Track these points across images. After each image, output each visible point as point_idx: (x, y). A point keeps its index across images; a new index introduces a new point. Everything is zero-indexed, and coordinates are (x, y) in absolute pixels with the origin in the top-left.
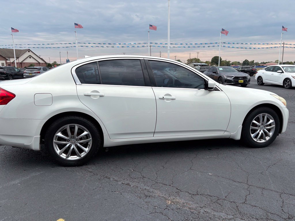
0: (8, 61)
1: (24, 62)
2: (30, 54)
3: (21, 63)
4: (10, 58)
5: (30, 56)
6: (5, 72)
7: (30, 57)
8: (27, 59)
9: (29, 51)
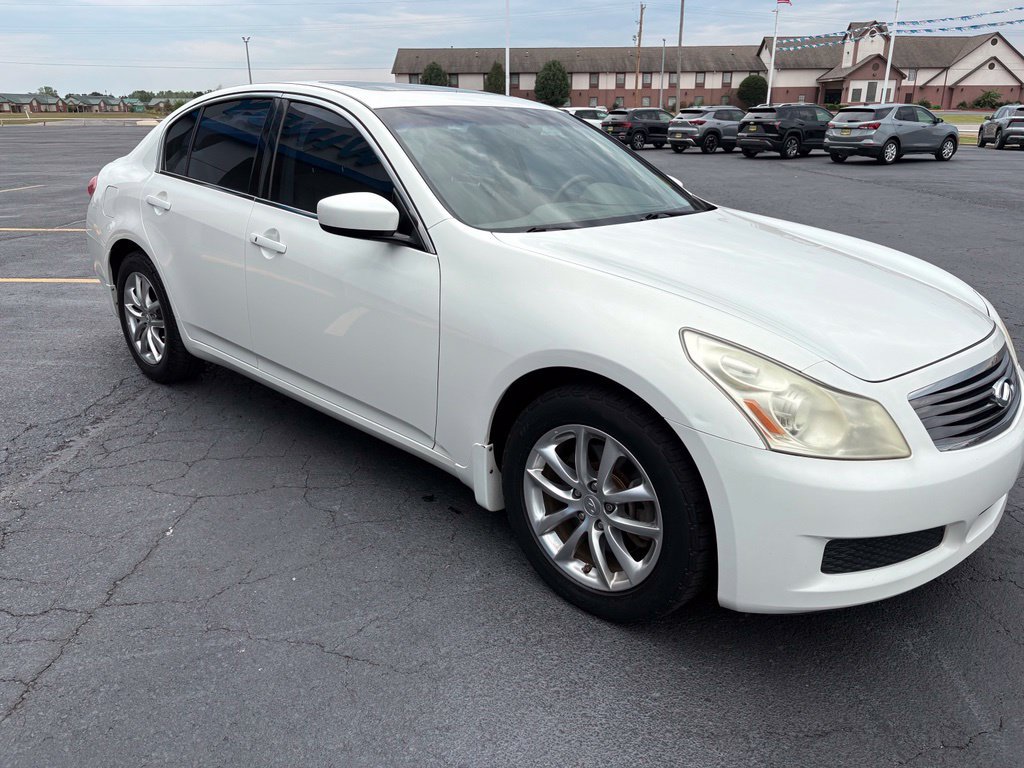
0: (905, 83)
1: (963, 84)
2: (999, 51)
3: (951, 89)
4: (917, 69)
5: (995, 58)
6: (777, 124)
7: (993, 62)
8: (978, 71)
9: (996, 38)
